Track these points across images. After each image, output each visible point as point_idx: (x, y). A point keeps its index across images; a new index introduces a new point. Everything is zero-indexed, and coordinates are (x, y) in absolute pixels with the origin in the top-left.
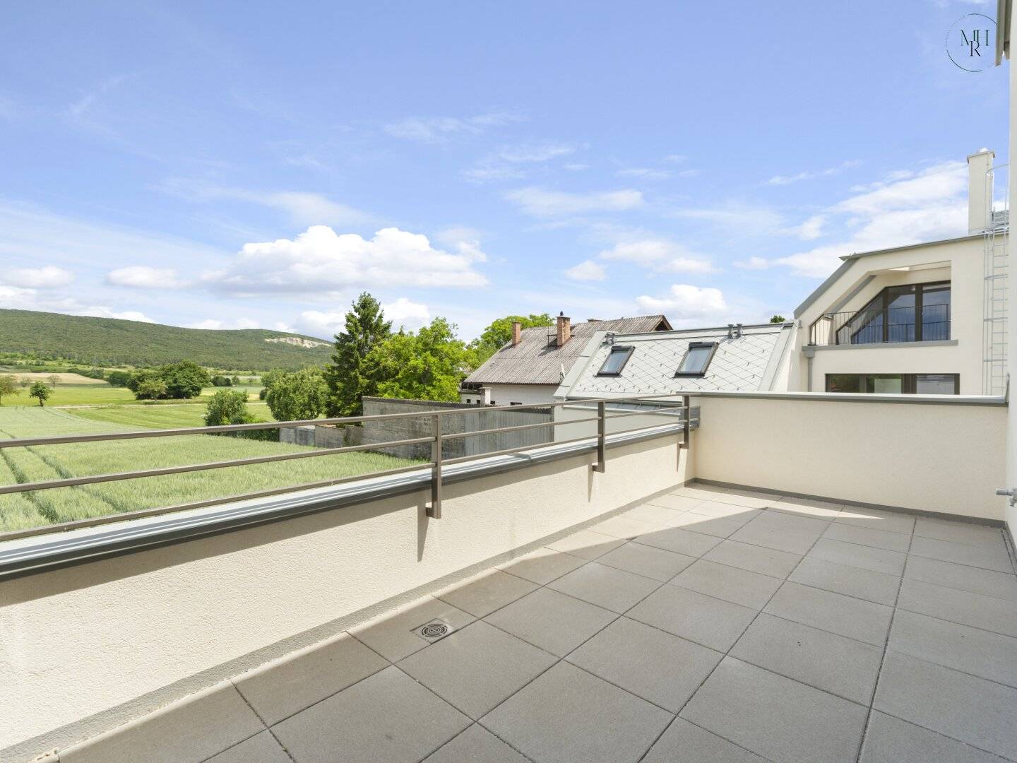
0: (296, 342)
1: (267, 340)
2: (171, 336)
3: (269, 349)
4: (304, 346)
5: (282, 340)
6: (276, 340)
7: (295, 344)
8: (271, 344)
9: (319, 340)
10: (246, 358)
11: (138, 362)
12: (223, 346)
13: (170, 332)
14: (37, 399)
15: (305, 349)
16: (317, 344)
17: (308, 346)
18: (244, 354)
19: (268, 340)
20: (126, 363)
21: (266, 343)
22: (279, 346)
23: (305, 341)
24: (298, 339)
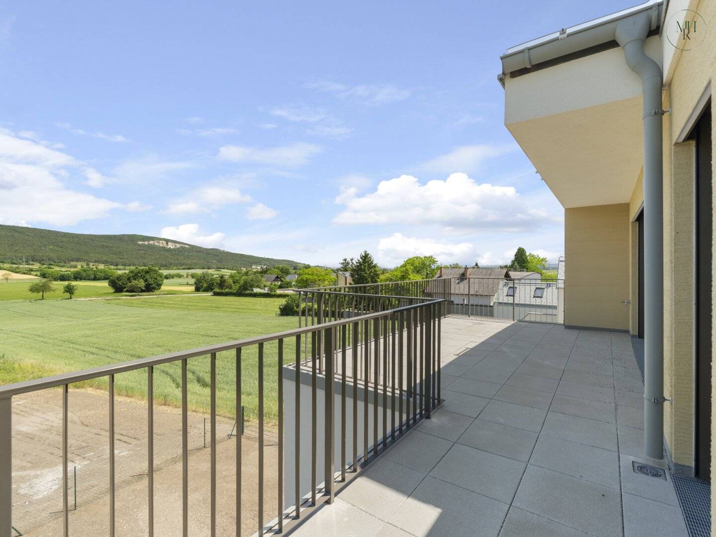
0: (162, 244)
1: (139, 243)
2: (64, 239)
3: (143, 250)
4: (168, 247)
5: (151, 242)
6: (146, 243)
7: (161, 245)
8: (143, 245)
9: (179, 243)
10: (126, 256)
11: (43, 260)
12: (107, 247)
13: (62, 237)
14: (68, 295)
15: (170, 250)
16: (178, 246)
17: (172, 247)
18: (125, 254)
19: (141, 243)
20: (33, 261)
21: (140, 245)
22: (149, 246)
23: (169, 243)
24: (163, 242)
